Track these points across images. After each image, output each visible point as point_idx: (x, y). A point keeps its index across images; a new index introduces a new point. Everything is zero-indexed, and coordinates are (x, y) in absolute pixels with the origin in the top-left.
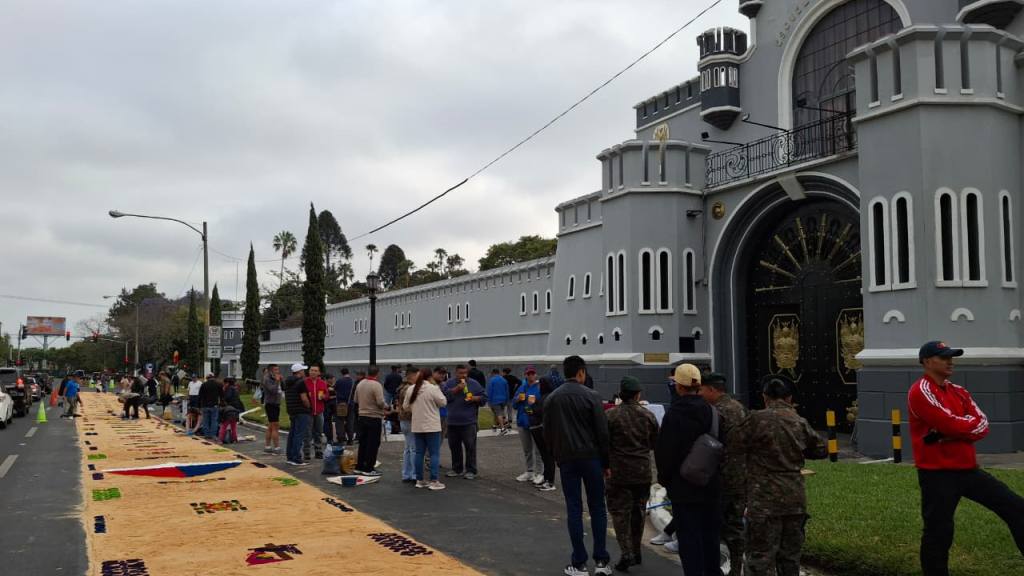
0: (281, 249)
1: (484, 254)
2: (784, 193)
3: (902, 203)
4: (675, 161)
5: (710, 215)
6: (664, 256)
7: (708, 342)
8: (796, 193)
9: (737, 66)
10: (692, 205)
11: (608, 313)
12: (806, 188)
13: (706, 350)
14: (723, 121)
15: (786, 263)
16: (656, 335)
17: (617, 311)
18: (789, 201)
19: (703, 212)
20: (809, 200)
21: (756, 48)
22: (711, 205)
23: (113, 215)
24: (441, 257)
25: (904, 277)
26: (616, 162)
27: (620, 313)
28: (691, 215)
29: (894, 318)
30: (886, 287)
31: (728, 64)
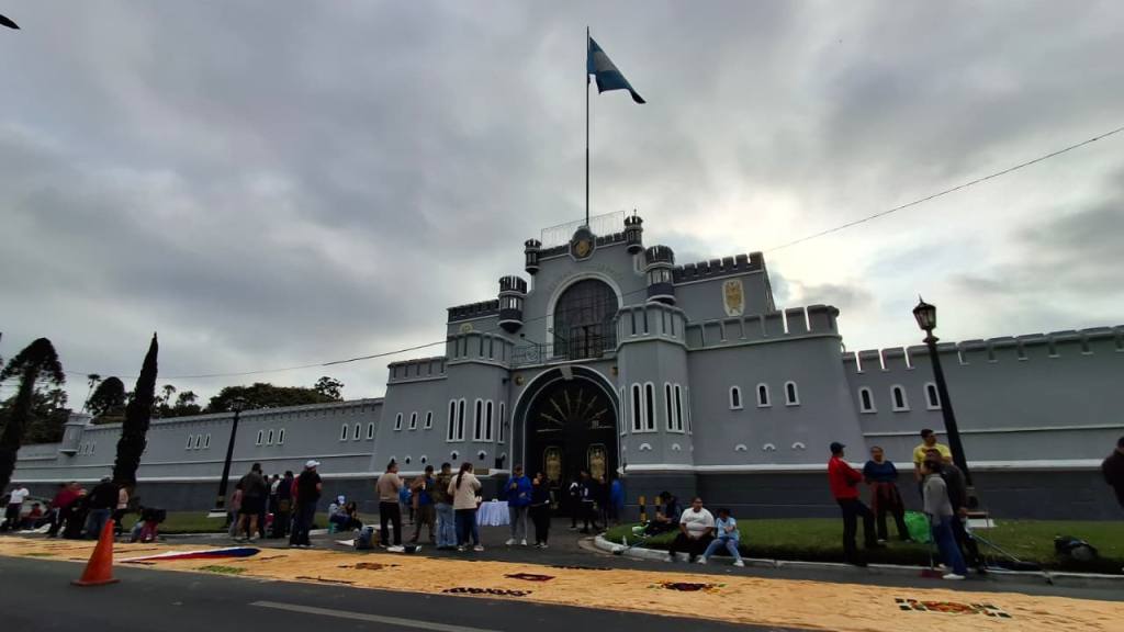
1: (217, 393)
2: (561, 375)
3: (649, 388)
4: (498, 346)
5: (513, 382)
6: (490, 405)
7: (508, 463)
8: (568, 376)
9: (522, 299)
10: (505, 376)
11: (448, 440)
12: (574, 373)
13: (507, 468)
14: (511, 329)
15: (557, 415)
16: (482, 457)
17: (456, 438)
18: (563, 380)
19: (510, 380)
20: (575, 380)
21: (534, 293)
22: (515, 376)
24: (169, 393)
25: (651, 426)
26: (461, 342)
27: (458, 440)
28: (504, 381)
29: (646, 448)
30: (641, 431)
31: (518, 297)
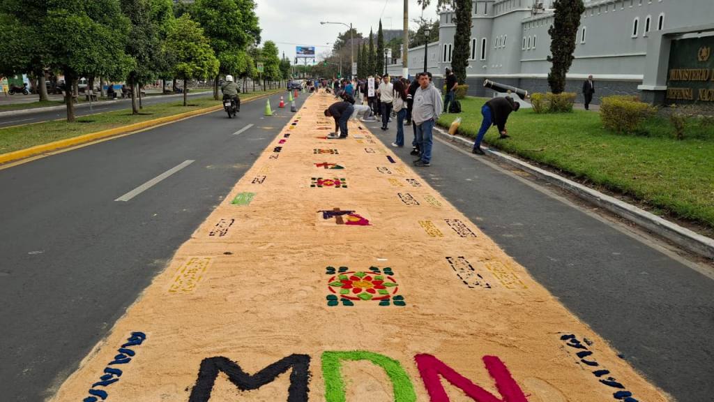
0: (422, 3)
23: (322, 23)
